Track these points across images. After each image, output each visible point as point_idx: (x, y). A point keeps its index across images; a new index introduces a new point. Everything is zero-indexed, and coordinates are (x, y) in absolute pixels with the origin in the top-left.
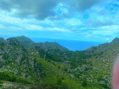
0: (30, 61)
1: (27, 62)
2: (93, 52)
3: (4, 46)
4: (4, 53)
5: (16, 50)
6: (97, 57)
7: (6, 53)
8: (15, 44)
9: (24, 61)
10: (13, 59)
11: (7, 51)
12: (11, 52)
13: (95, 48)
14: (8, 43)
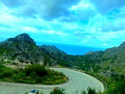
7: (24, 53)
8: (30, 42)
11: (25, 49)
12: (30, 51)
13: (101, 52)
14: (22, 39)
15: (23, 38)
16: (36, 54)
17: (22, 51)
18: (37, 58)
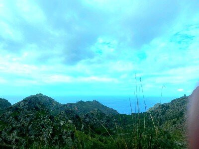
0: (65, 137)
1: (59, 139)
2: (163, 113)
3: (19, 113)
4: (19, 125)
5: (40, 118)
6: (174, 123)
7: (23, 125)
8: (37, 108)
9: (55, 138)
10: (36, 135)
11: (25, 121)
12: (32, 122)
13: (165, 107)
14: (25, 107)
15: (27, 104)
16: (41, 125)
17: (21, 123)
18: (41, 131)
